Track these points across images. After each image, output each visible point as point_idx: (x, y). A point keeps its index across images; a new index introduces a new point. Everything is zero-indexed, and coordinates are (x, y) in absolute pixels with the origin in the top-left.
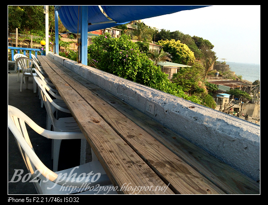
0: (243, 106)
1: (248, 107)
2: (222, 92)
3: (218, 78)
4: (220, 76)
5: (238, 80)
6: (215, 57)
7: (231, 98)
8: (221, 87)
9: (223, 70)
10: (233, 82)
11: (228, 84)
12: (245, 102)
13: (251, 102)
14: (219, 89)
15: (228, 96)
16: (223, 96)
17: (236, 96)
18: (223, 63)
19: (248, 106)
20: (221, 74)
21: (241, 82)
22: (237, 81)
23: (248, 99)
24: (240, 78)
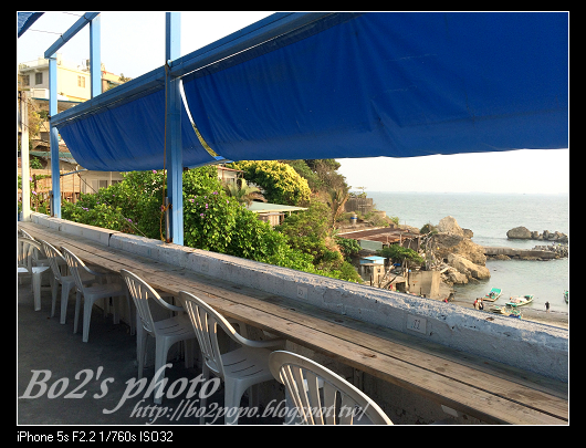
0: (411, 277)
1: (421, 277)
2: (368, 254)
3: (358, 226)
4: (359, 221)
5: (393, 227)
6: (345, 185)
7: (386, 264)
8: (366, 244)
9: (363, 210)
10: (386, 231)
11: (377, 236)
12: (413, 269)
13: (424, 268)
14: (362, 248)
15: (380, 261)
16: (372, 261)
17: (395, 259)
18: (360, 196)
19: (419, 276)
20: (362, 218)
21: (399, 229)
22: (392, 229)
23: (418, 262)
24: (396, 222)
